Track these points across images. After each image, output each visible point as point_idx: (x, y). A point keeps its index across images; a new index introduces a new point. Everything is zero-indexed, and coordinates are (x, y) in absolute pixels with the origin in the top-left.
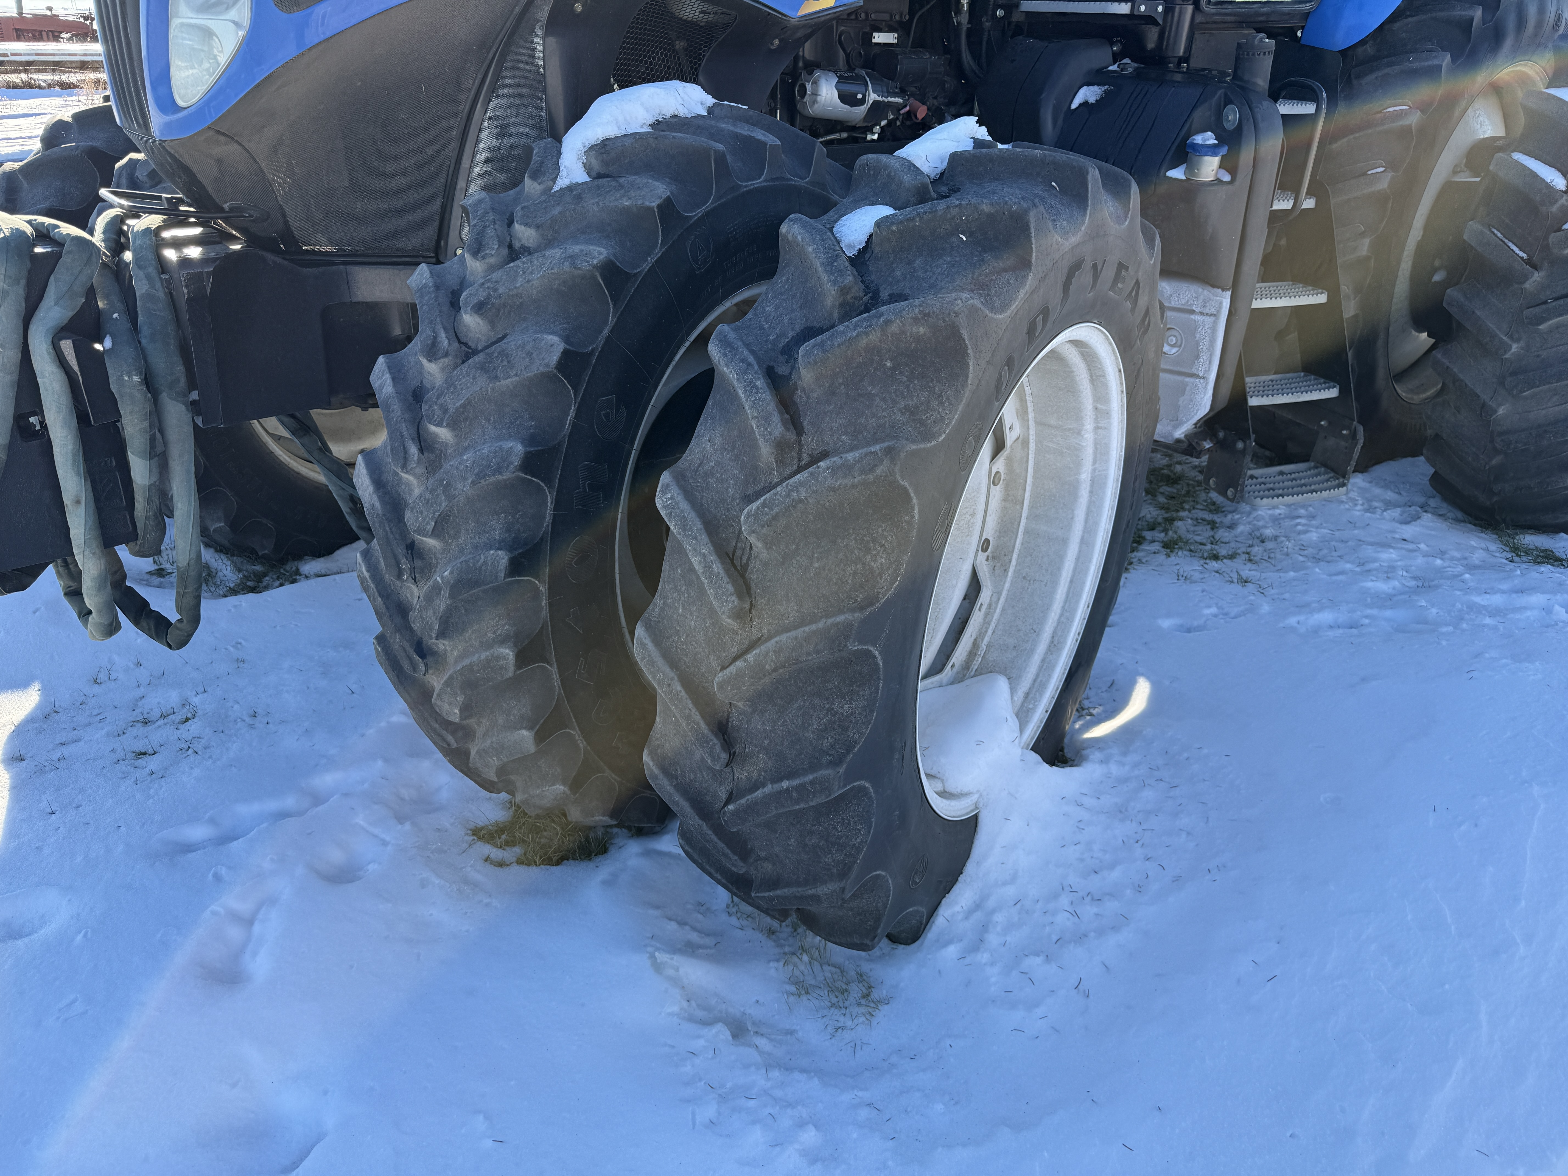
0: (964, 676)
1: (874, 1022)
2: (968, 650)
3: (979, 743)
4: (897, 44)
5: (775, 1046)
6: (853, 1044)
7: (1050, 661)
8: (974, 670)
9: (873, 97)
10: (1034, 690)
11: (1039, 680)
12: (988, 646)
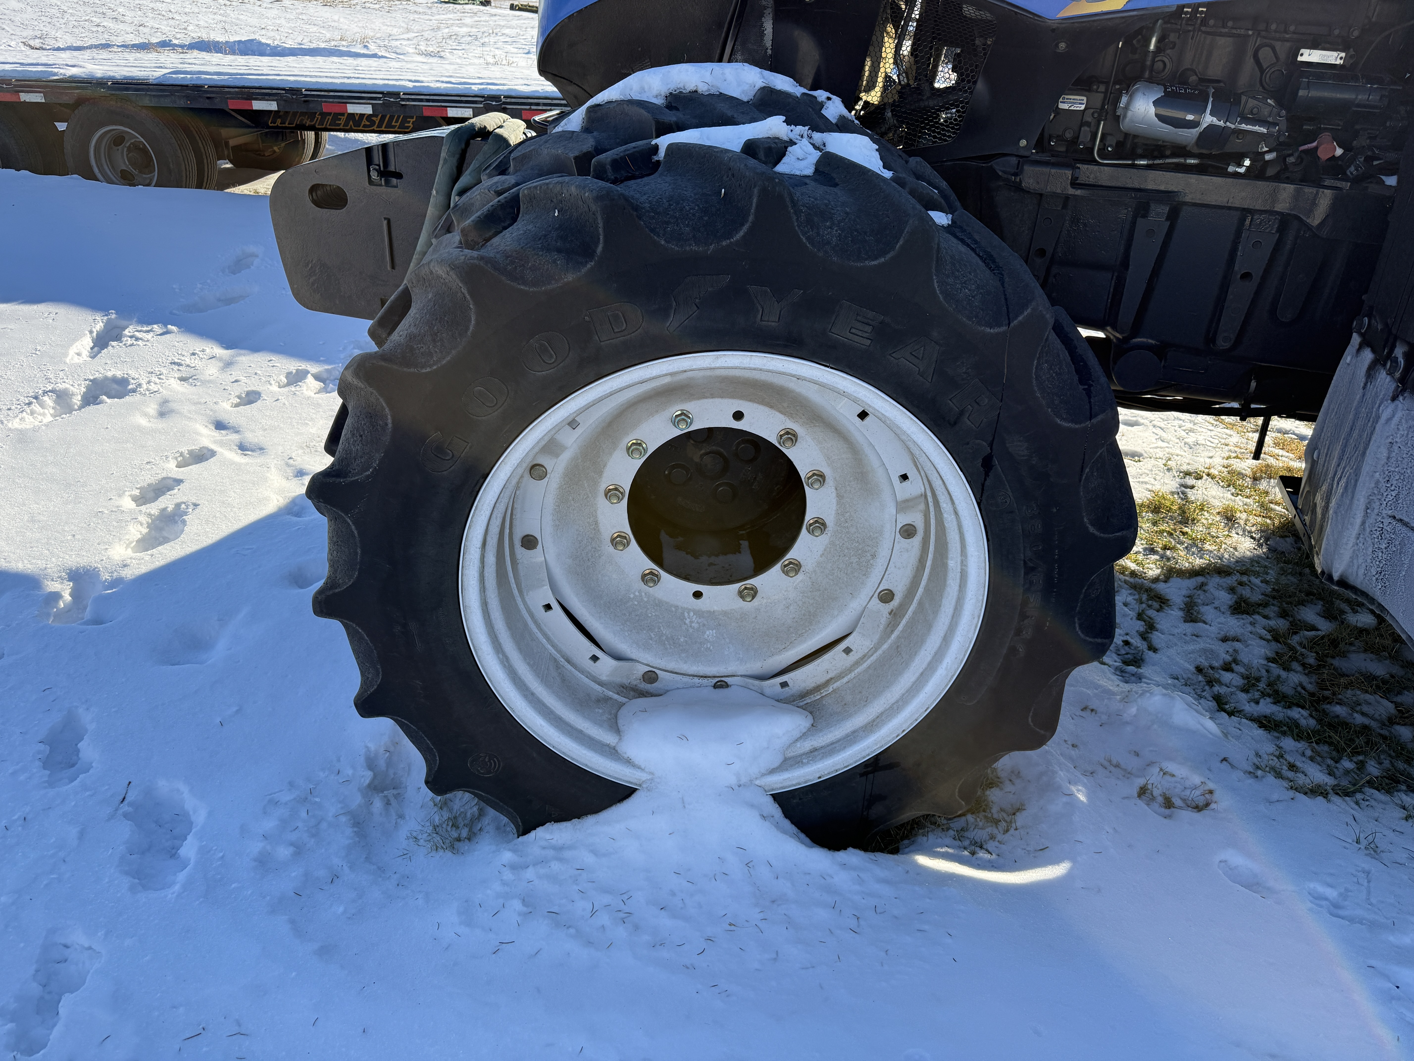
0: (794, 701)
1: (433, 853)
2: (818, 683)
3: (683, 737)
4: (1341, 67)
5: (381, 814)
6: (406, 852)
7: (858, 736)
8: (805, 702)
9: (1208, 119)
10: (823, 751)
11: (833, 746)
12: (834, 691)
